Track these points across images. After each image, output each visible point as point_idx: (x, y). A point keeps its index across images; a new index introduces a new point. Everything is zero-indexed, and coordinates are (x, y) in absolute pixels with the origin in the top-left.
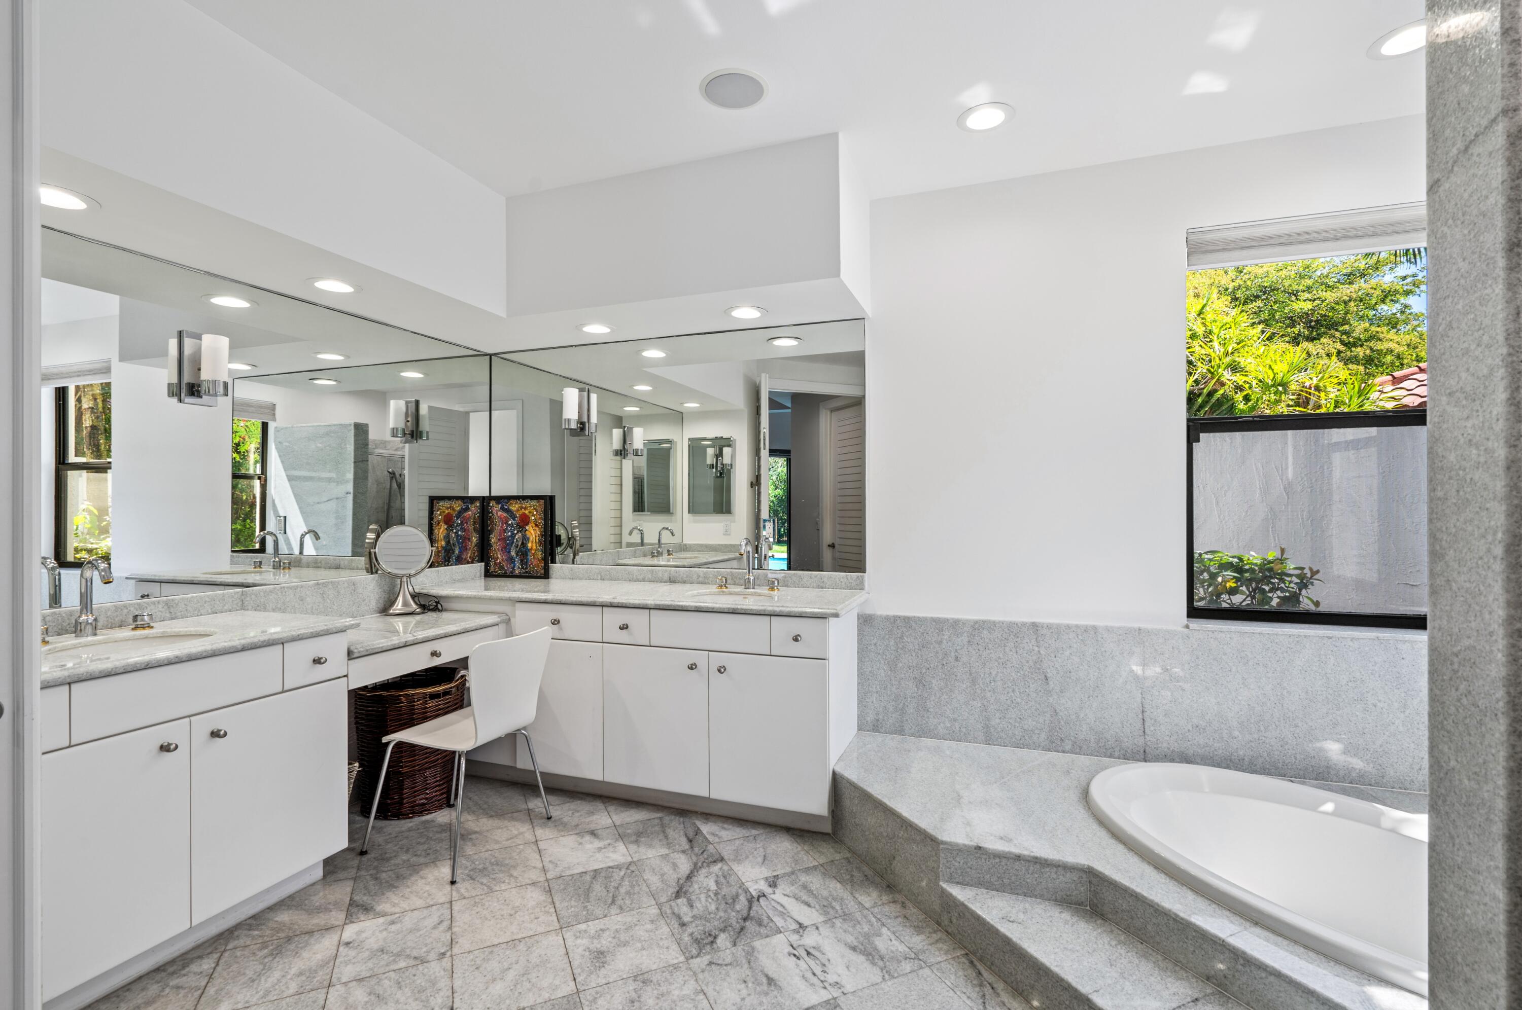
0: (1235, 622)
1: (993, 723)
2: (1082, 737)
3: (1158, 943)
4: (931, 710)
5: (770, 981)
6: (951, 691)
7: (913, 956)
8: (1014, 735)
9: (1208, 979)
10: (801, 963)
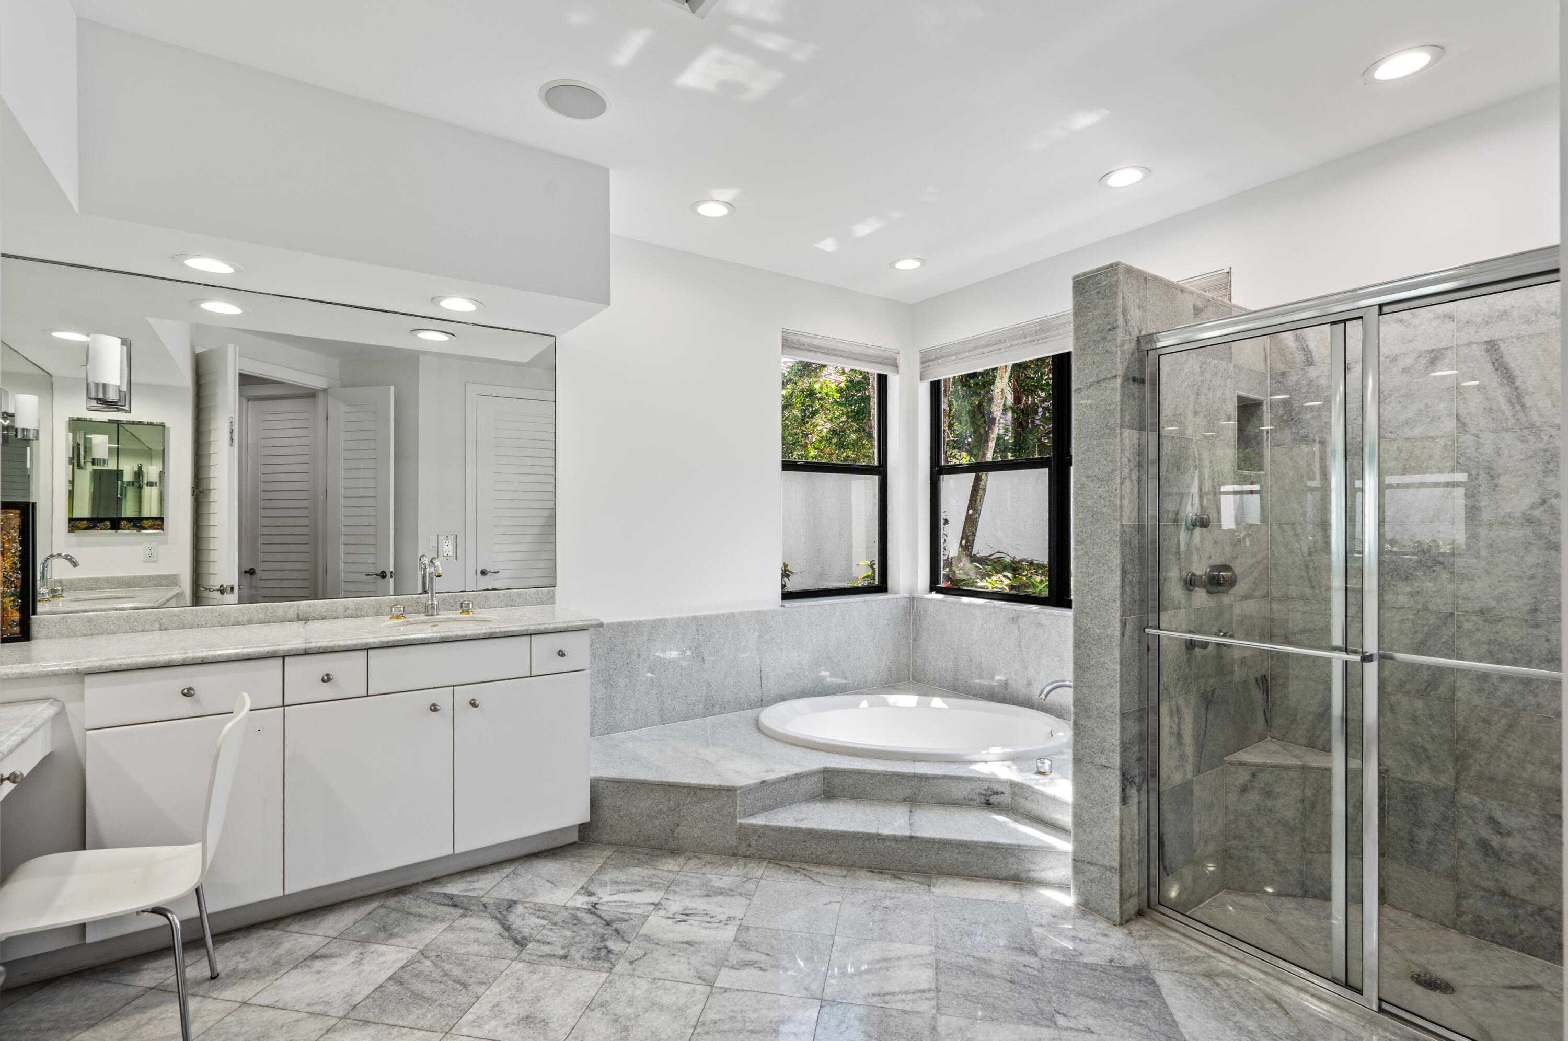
0: (814, 599)
1: (666, 705)
2: (726, 700)
3: (873, 795)
4: (618, 706)
5: (689, 943)
6: (635, 685)
7: (745, 879)
8: (681, 711)
9: (905, 800)
10: (689, 922)
